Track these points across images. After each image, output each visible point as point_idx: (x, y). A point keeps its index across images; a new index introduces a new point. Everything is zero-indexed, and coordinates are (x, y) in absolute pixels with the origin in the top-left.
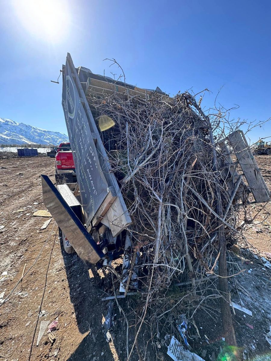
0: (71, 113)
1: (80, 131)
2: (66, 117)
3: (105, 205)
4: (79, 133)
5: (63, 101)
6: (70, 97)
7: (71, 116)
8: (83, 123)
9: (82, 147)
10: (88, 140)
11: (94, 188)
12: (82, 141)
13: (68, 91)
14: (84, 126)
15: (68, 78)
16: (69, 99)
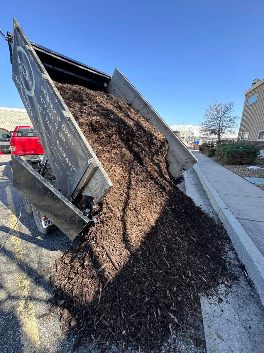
0: (30, 91)
1: (44, 109)
2: (23, 94)
3: (87, 176)
4: (44, 112)
5: (14, 76)
6: (25, 72)
7: (30, 93)
8: (48, 101)
9: (50, 126)
10: (58, 118)
11: (70, 164)
12: (49, 120)
13: (22, 65)
14: (50, 104)
15: (19, 49)
16: (25, 74)
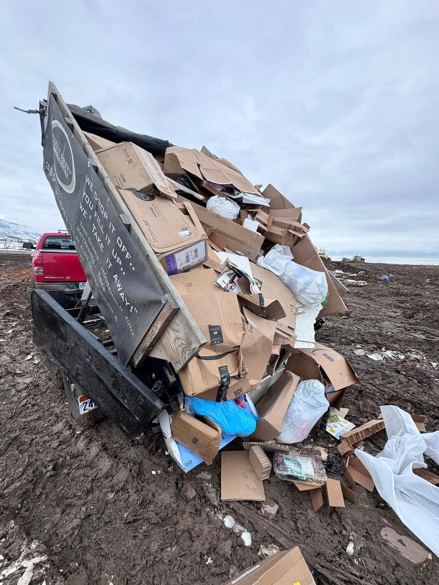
0: (68, 184)
1: (90, 213)
2: (56, 191)
3: (159, 325)
4: (90, 217)
5: (45, 165)
6: (61, 156)
7: (68, 188)
8: (96, 200)
9: (99, 240)
10: (111, 227)
11: (127, 304)
12: (98, 230)
14: (99, 204)
15: (55, 124)
